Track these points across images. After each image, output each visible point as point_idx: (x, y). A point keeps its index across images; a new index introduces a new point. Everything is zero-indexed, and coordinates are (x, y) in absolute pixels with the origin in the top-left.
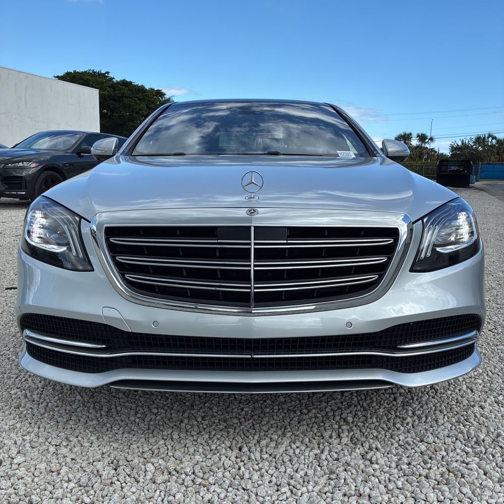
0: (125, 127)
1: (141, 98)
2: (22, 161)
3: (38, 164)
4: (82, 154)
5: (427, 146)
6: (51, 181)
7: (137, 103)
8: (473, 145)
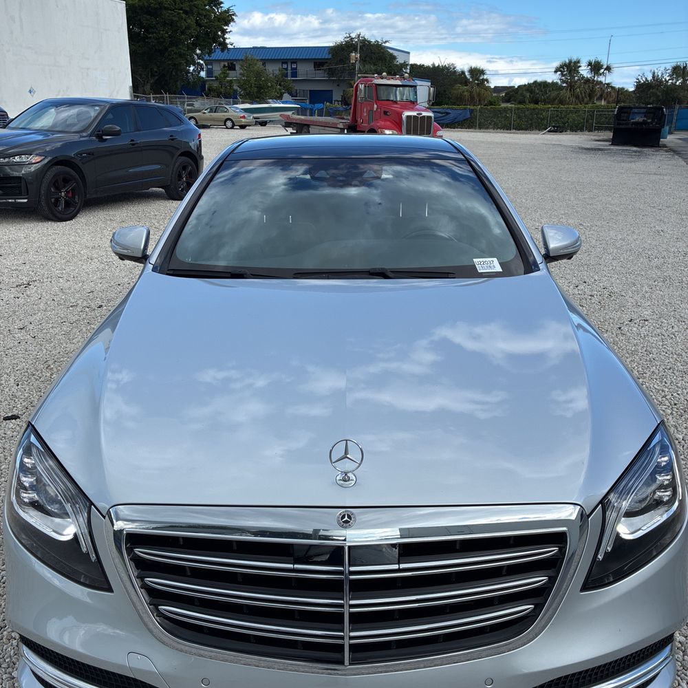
0: (167, 54)
1: (188, 9)
2: (20, 154)
3: (43, 157)
4: (105, 137)
5: (601, 79)
6: (63, 181)
7: (182, 19)
8: (669, 80)
